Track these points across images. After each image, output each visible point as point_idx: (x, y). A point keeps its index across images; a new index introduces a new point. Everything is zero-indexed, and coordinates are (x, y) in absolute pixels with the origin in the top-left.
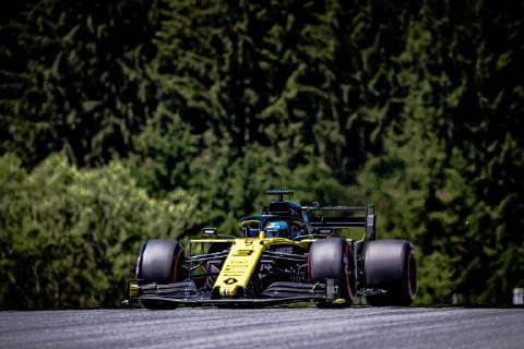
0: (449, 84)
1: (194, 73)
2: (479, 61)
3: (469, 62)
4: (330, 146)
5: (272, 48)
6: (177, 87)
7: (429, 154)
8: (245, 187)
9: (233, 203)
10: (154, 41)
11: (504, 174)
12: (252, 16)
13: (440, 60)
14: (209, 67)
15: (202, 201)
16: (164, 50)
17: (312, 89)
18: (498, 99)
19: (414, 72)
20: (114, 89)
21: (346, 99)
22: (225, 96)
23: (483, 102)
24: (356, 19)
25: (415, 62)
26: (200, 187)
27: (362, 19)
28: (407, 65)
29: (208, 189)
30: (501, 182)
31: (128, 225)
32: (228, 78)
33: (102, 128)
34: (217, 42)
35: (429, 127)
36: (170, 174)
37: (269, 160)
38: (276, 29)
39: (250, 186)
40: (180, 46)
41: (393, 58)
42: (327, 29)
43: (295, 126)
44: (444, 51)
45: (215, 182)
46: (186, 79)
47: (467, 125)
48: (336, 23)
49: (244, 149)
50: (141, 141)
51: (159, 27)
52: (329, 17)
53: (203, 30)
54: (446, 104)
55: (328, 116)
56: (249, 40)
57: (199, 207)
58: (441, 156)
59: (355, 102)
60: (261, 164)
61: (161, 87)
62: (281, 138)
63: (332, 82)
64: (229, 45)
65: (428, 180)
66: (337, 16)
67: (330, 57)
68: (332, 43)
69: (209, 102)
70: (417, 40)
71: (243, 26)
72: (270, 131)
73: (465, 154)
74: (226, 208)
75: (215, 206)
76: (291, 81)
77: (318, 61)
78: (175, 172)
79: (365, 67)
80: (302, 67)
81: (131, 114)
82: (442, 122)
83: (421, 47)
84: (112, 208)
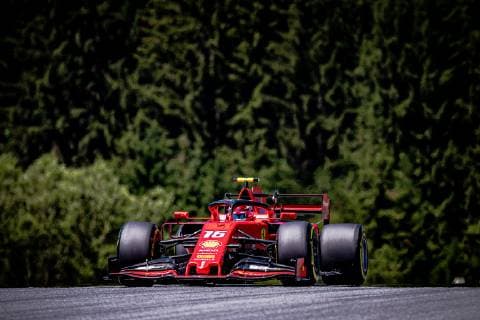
0: (397, 96)
1: (169, 83)
2: (424, 77)
3: (415, 76)
4: (292, 149)
5: (240, 62)
6: (155, 97)
7: (379, 158)
8: (216, 186)
9: (205, 200)
10: (136, 56)
11: (445, 177)
12: (223, 33)
13: (390, 75)
14: (183, 79)
15: (178, 198)
16: (143, 63)
17: (275, 99)
18: (441, 111)
19: (366, 85)
20: (98, 97)
21: (305, 107)
22: (198, 105)
23: (428, 113)
24: (315, 36)
25: (367, 76)
26: (176, 185)
27: (320, 38)
28: (360, 79)
29: (183, 187)
30: (442, 184)
31: (112, 218)
32: (201, 88)
33: (88, 132)
34: (191, 56)
35: (380, 134)
36: (149, 174)
37: (236, 162)
38: (243, 46)
39: (220, 185)
40: (158, 59)
41: (348, 72)
42: (290, 45)
43: (260, 132)
44: (393, 66)
45: (189, 181)
46: (162, 89)
47: (412, 133)
48: (297, 40)
49: (215, 152)
50: (122, 144)
51: (139, 43)
52: (291, 35)
53: (179, 46)
54: (394, 114)
55: (289, 123)
56: (220, 55)
57: (175, 203)
58: (390, 159)
59: (313, 111)
60: (229, 165)
61: (141, 96)
62: (247, 142)
63: (293, 93)
64: (201, 58)
65: (378, 181)
66: (299, 34)
67: (292, 71)
68: (293, 59)
69: (183, 110)
70: (369, 56)
71: (214, 42)
72: (238, 136)
73: (412, 159)
74: (199, 204)
75: (188, 202)
76: (257, 92)
77: (281, 74)
78: (153, 172)
79: (323, 80)
80: (267, 78)
81: (113, 120)
82: (390, 130)
83: (373, 63)
84: (97, 203)
